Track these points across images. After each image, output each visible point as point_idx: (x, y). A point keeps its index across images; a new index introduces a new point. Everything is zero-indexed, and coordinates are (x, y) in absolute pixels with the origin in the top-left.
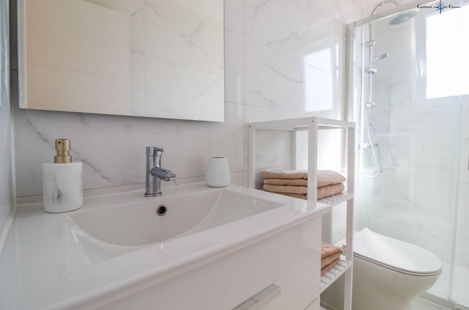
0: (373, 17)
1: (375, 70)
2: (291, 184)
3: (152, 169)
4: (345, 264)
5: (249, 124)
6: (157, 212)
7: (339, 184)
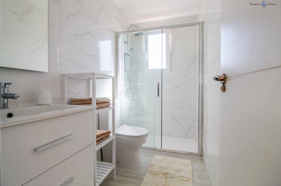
0: (128, 31)
1: (130, 54)
2: (85, 103)
3: (3, 94)
4: (111, 137)
5: (63, 74)
6: (7, 116)
7: (108, 102)
